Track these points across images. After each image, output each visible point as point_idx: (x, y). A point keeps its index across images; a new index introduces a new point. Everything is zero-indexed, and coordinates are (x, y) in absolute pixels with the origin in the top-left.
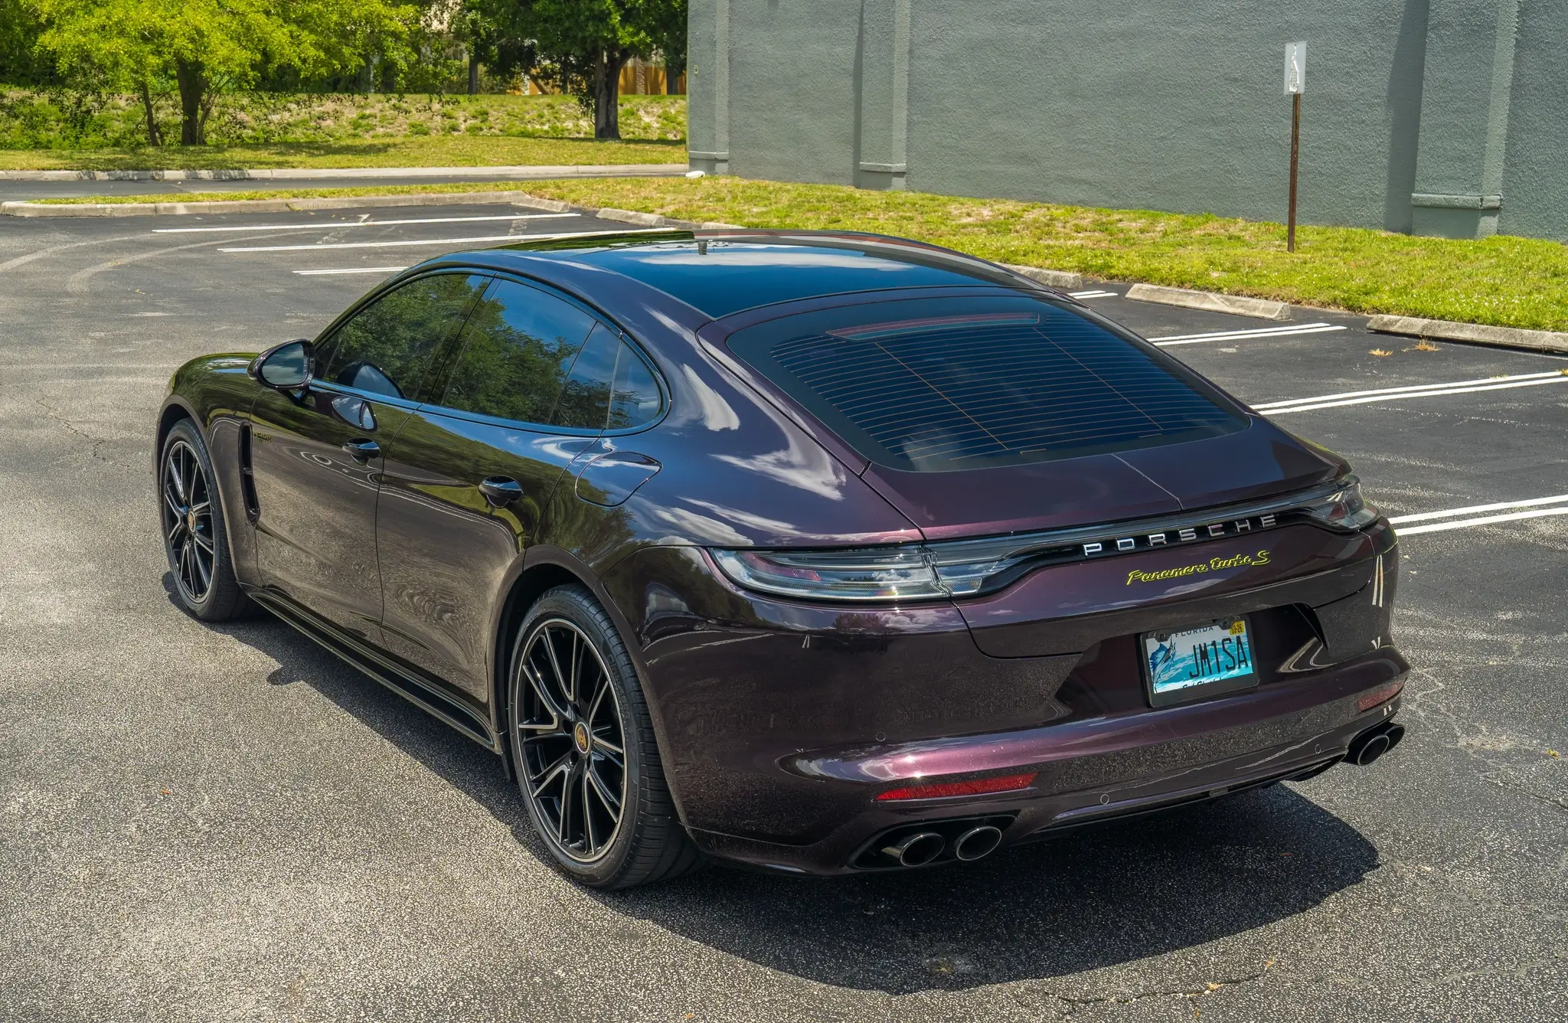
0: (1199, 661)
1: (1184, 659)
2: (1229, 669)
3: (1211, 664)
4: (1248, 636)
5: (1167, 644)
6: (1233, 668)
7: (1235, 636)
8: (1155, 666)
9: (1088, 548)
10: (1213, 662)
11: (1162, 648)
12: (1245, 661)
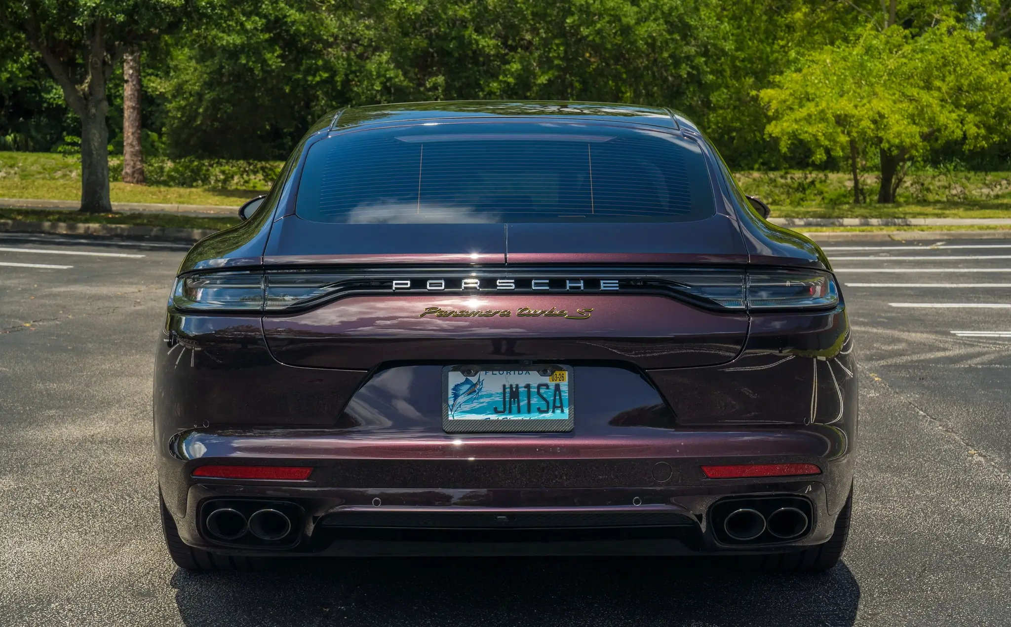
0: (507, 399)
1: (490, 395)
2: (540, 411)
3: (522, 404)
4: (569, 385)
5: (474, 379)
6: (547, 412)
7: (554, 383)
8: (456, 396)
9: (396, 284)
10: (523, 403)
11: (467, 382)
12: (561, 407)
